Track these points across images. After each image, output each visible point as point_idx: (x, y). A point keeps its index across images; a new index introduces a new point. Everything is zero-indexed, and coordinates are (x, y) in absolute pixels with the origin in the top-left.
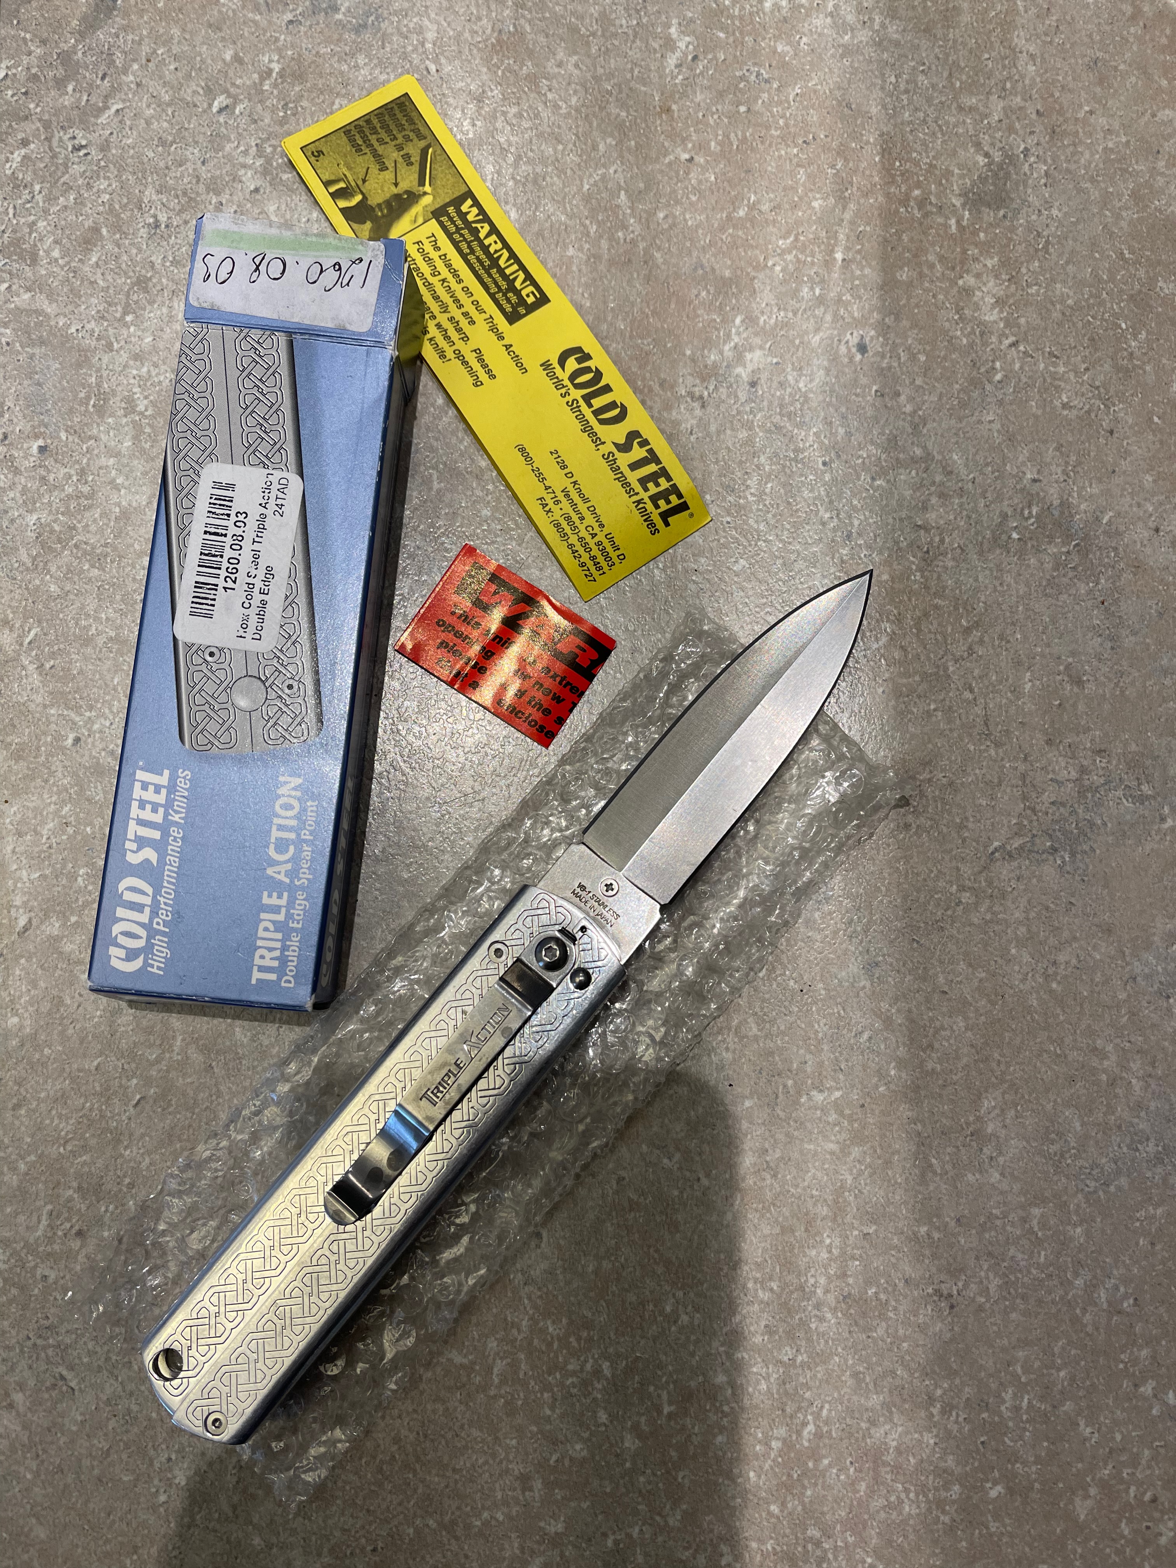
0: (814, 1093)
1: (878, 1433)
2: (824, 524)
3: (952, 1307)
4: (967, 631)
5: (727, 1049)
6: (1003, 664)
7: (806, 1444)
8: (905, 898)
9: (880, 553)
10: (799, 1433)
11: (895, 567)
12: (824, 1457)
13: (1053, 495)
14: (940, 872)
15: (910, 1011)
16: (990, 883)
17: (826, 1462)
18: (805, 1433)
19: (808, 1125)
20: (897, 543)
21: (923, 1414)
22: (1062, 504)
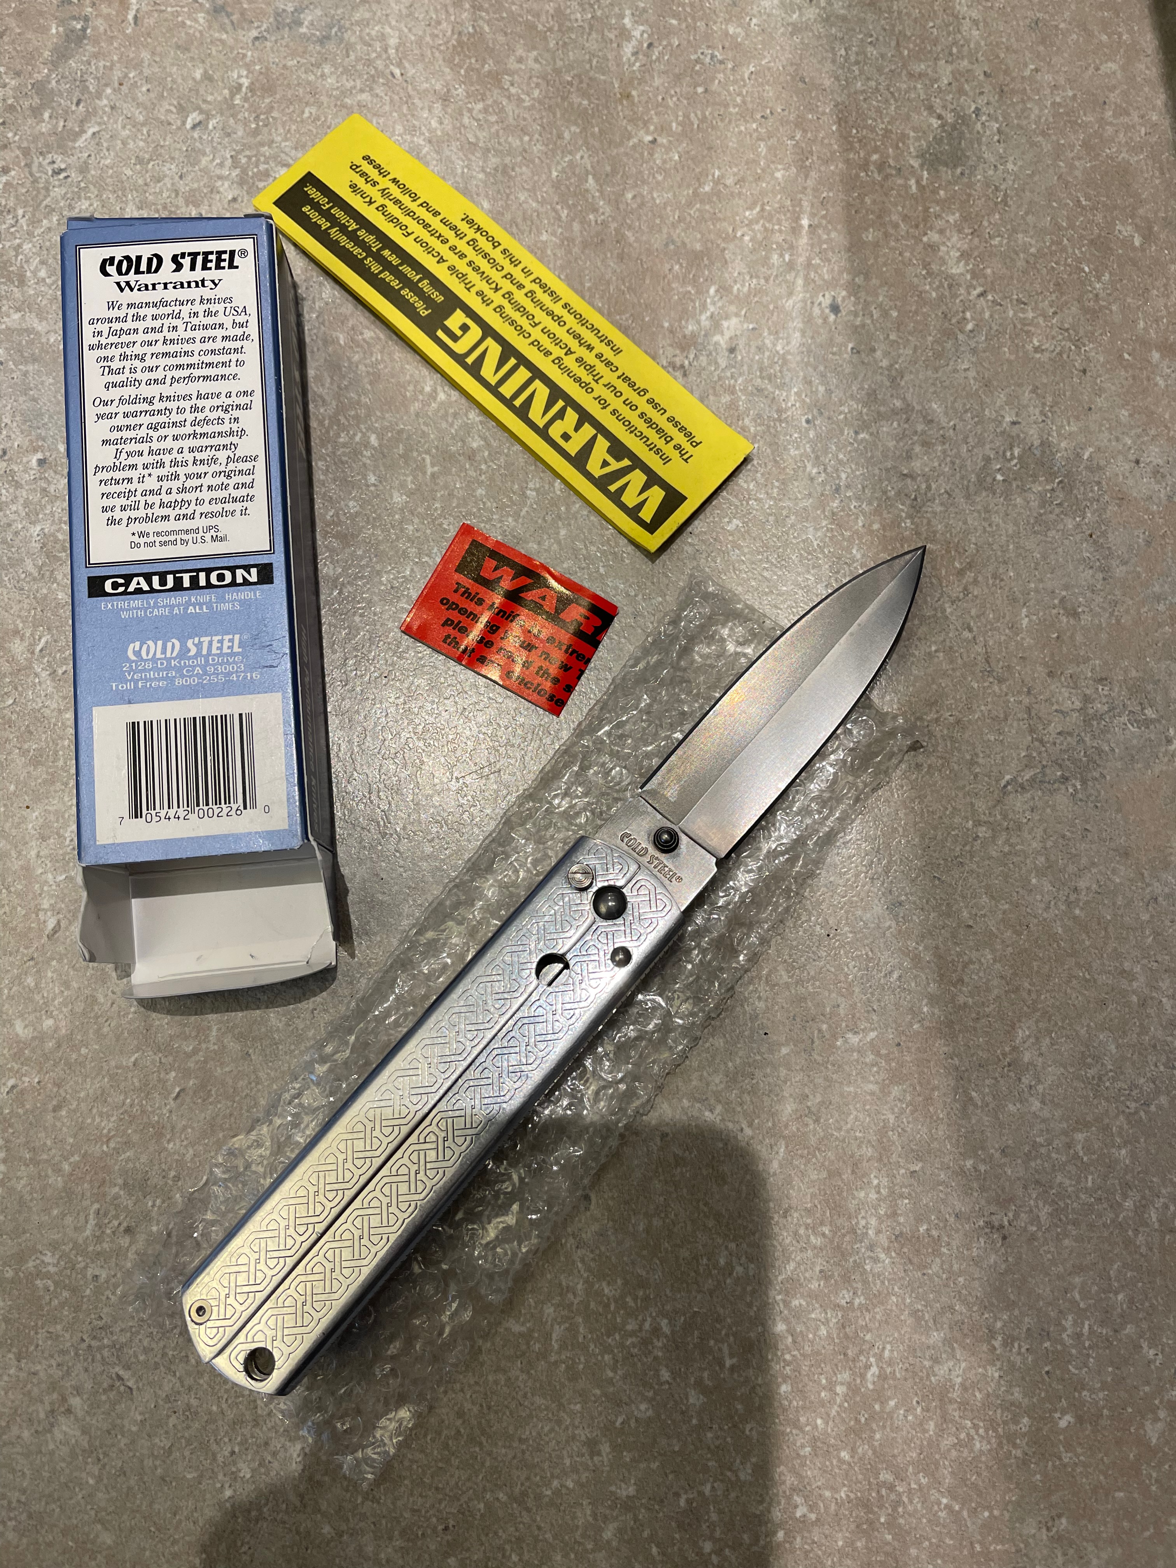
0: (849, 1035)
1: (942, 1371)
2: (812, 479)
3: (1004, 1238)
4: (961, 573)
5: (759, 998)
6: (999, 602)
7: (871, 1387)
8: (923, 837)
9: (870, 503)
10: (863, 1376)
11: (885, 515)
12: (890, 1398)
13: (1033, 435)
14: (954, 808)
15: (937, 947)
16: (1005, 817)
17: (892, 1403)
18: (869, 1375)
19: (847, 1068)
20: (885, 492)
21: (985, 1347)
22: (1042, 444)
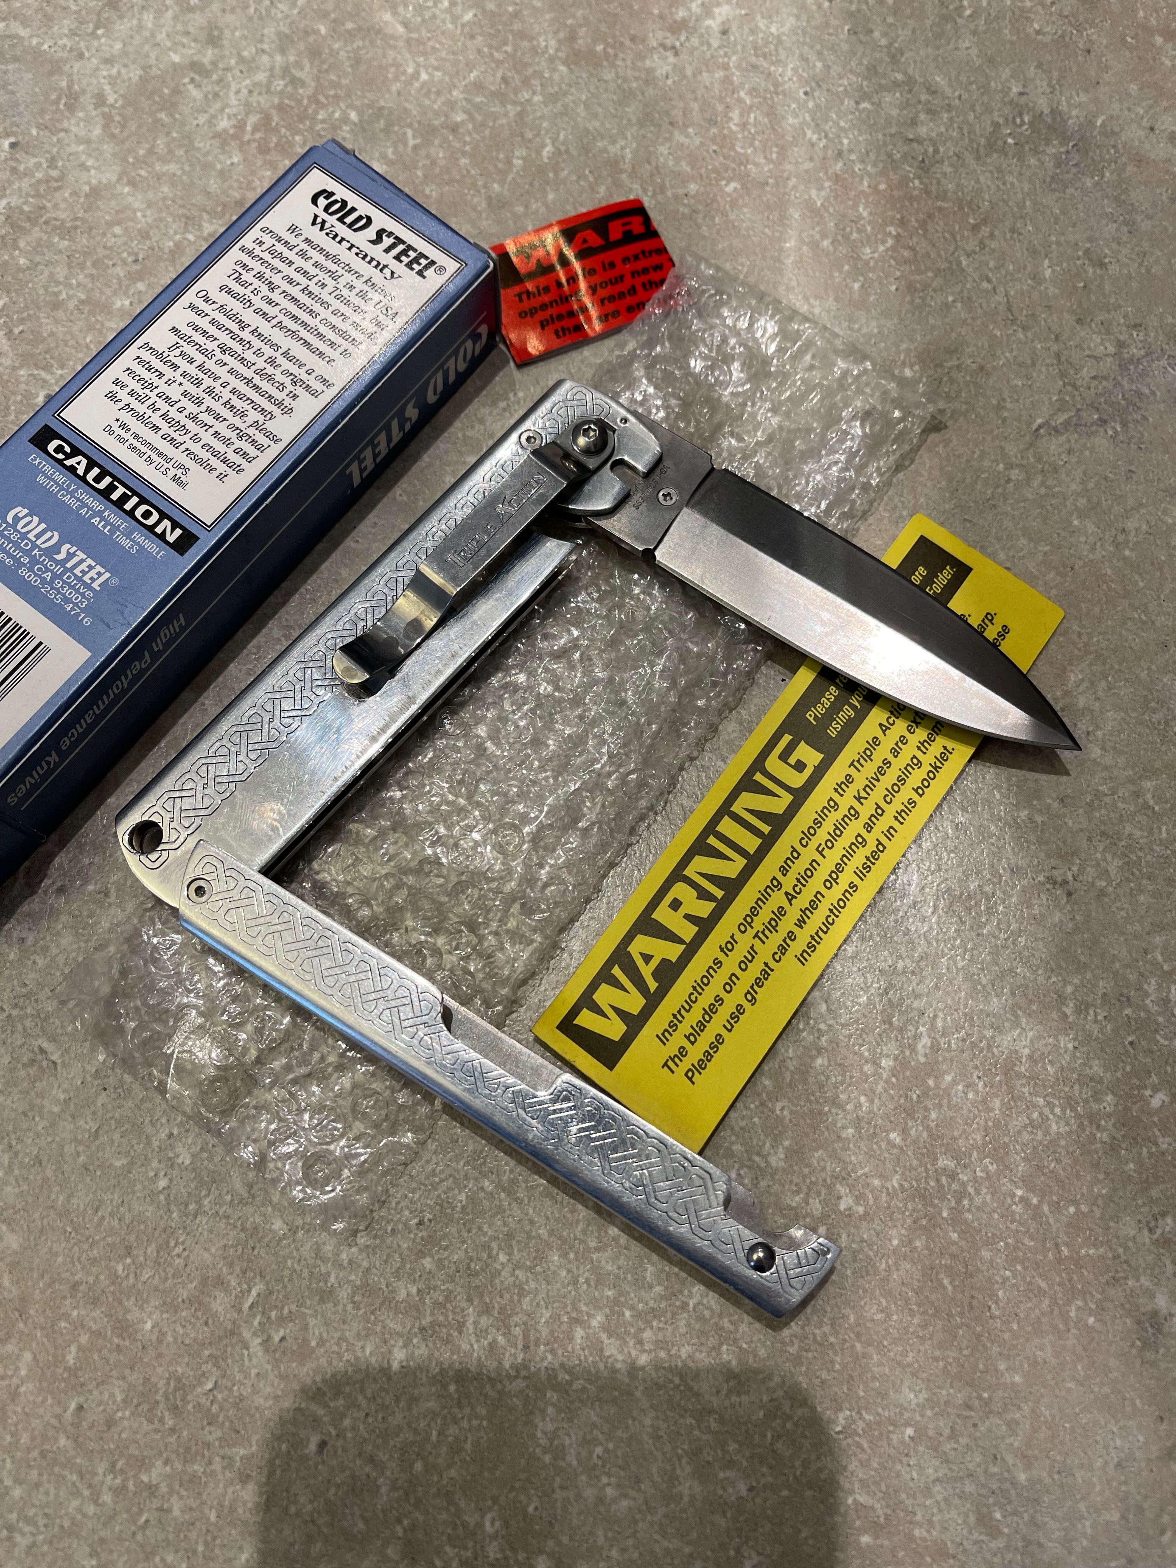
1: (1006, 1041)
2: (813, 145)
3: (1069, 894)
4: (975, 228)
6: (1018, 254)
7: (922, 1060)
8: (950, 480)
9: (875, 165)
10: (913, 1048)
11: (891, 175)
12: (946, 1072)
13: (1043, 104)
14: (983, 452)
16: (1039, 460)
17: (948, 1078)
18: (919, 1047)
20: (890, 155)
21: (1054, 1015)
22: (1052, 112)
